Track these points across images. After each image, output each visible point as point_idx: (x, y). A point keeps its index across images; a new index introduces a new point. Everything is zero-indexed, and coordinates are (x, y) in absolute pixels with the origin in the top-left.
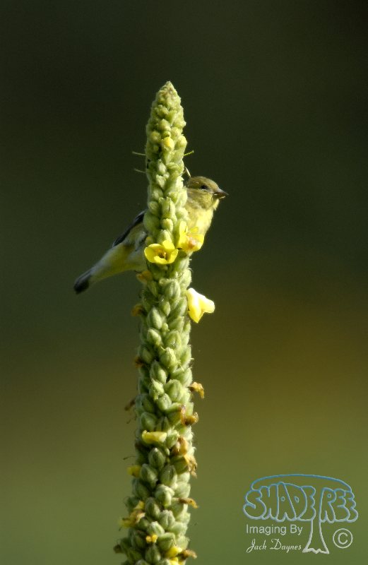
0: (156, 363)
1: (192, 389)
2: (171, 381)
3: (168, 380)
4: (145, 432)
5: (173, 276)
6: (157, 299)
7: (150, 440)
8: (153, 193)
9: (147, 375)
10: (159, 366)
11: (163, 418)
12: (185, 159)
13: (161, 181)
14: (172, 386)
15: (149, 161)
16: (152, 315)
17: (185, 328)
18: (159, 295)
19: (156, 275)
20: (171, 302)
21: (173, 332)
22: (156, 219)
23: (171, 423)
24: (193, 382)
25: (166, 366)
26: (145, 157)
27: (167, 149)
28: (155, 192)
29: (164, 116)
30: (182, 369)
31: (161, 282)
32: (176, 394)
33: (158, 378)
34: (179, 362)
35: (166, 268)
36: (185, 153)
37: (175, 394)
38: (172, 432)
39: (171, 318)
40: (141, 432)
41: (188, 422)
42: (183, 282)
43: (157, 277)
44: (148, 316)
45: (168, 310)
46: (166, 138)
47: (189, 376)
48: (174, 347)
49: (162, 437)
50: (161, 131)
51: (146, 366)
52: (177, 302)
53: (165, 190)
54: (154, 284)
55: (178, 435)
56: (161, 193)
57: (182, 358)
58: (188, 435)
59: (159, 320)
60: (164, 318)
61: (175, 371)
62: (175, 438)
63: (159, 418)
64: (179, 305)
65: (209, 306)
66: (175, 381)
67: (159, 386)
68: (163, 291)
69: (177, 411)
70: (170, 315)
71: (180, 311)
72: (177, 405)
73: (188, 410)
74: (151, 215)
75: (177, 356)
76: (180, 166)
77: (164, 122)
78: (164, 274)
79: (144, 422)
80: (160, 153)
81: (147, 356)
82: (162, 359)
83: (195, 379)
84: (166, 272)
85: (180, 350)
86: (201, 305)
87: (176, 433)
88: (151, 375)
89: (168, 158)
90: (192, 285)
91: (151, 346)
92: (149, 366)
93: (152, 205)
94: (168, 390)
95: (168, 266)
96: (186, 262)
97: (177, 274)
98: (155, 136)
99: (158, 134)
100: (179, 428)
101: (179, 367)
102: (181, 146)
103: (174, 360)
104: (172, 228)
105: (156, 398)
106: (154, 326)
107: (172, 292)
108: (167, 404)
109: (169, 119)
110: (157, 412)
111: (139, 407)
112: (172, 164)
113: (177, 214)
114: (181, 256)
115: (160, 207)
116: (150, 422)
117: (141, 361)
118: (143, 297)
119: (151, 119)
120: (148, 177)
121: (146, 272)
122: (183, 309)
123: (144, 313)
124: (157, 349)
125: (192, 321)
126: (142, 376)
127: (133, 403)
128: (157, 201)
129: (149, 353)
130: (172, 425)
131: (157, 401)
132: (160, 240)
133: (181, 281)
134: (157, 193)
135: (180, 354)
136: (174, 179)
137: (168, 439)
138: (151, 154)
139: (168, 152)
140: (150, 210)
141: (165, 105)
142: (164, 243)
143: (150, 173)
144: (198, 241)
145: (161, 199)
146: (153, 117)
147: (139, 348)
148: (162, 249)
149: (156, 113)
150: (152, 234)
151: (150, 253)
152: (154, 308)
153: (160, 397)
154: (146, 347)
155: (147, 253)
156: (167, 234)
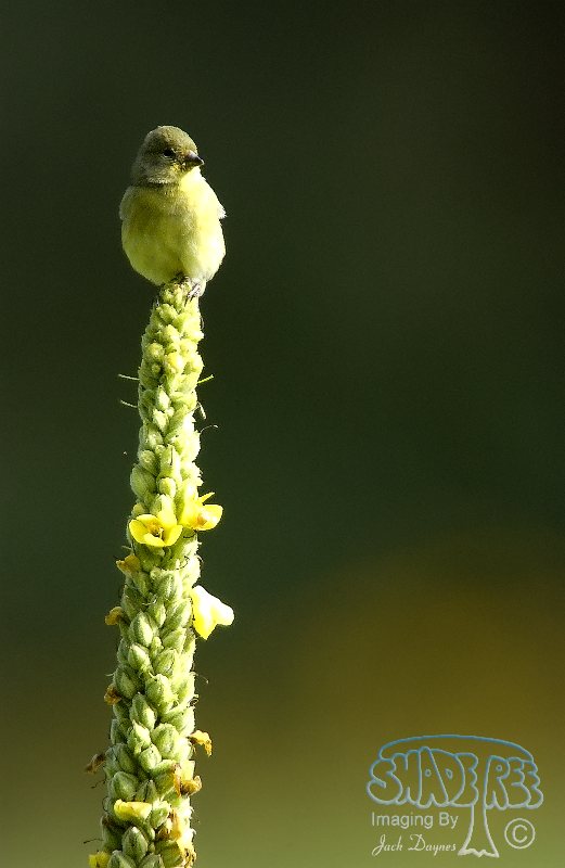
0: (140, 696)
1: (193, 741)
2: (161, 726)
3: (157, 724)
4: (119, 802)
5: (172, 566)
6: (146, 600)
7: (126, 814)
8: (147, 437)
9: (126, 715)
10: (145, 705)
11: (146, 781)
12: (199, 389)
13: (161, 419)
14: (162, 733)
15: (144, 389)
16: (137, 625)
17: (186, 647)
18: (151, 595)
19: (147, 564)
20: (167, 605)
21: (168, 651)
22: (149, 478)
23: (160, 790)
24: (195, 731)
25: (155, 703)
26: (138, 382)
27: (173, 371)
28: (150, 437)
29: (170, 321)
30: (180, 708)
31: (152, 574)
32: (168, 747)
33: (142, 721)
34: (176, 697)
35: (162, 553)
36: (200, 379)
37: (166, 746)
38: (159, 804)
39: (166, 630)
40: (113, 802)
41: (184, 791)
42: (187, 577)
43: (146, 567)
44: (132, 624)
45: (162, 618)
46: (171, 354)
47: (189, 720)
48: (168, 675)
49: (143, 810)
50: (165, 343)
51: (125, 703)
52: (178, 602)
53: (166, 434)
54: (142, 576)
55: (169, 810)
56: (160, 438)
57: (180, 693)
58: (184, 809)
59: (148, 632)
60: (155, 629)
61: (168, 711)
62: (165, 813)
63: (140, 781)
64: (179, 611)
65: (225, 615)
66: (167, 725)
67: (142, 733)
68: (155, 588)
69: (170, 771)
70: (164, 626)
71: (180, 620)
72: (168, 762)
73: (186, 772)
74: (143, 470)
75: (173, 688)
76: (191, 400)
77: (171, 330)
78: (158, 562)
79: (117, 785)
80: (161, 377)
81: (127, 686)
82: (150, 692)
83: (199, 726)
84: (162, 559)
85: (178, 680)
86: (214, 613)
87: (166, 806)
88: (131, 715)
89: (174, 384)
90: (199, 583)
91: (134, 671)
92: (130, 701)
93: (144, 457)
94: (156, 740)
95: (165, 549)
96: (193, 546)
97: (178, 563)
98: (156, 350)
99: (161, 347)
100: (170, 798)
101: (175, 705)
102: (194, 370)
103: (168, 697)
104: (173, 493)
105: (138, 750)
106: (139, 642)
107: (169, 590)
108: (153, 761)
109: (177, 327)
110: (139, 772)
111: (112, 763)
112: (178, 394)
113: (182, 471)
114: (186, 536)
115: (157, 460)
116: (127, 787)
117: (117, 693)
118: (125, 596)
119: (151, 325)
120: (141, 413)
121: (130, 558)
122: (185, 618)
123: (125, 621)
124: (142, 676)
125: (197, 635)
126: (118, 719)
127: (101, 758)
128: (153, 451)
129: (130, 682)
130: (160, 793)
131: (138, 755)
132: (154, 510)
133: (184, 575)
134: (153, 439)
135: (177, 687)
136: (181, 417)
137: (152, 814)
138: (147, 379)
139: (173, 375)
140: (141, 463)
141: (173, 304)
142: (160, 514)
143: (145, 408)
144: (213, 516)
145: (159, 448)
146: (154, 322)
147: (115, 674)
148: (157, 524)
149: (158, 315)
150: (142, 501)
151: (138, 529)
152: (141, 613)
153: (143, 749)
154: (126, 672)
155: (133, 528)
156: (166, 501)
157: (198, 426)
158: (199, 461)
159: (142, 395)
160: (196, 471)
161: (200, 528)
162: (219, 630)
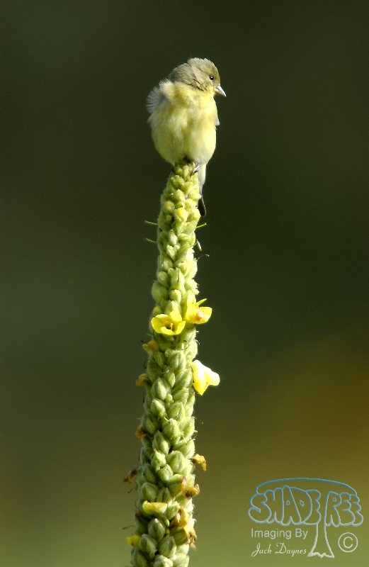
0: (159, 433)
1: (194, 461)
2: (173, 452)
3: (170, 451)
4: (146, 503)
5: (179, 348)
6: (163, 370)
7: (151, 510)
8: (162, 263)
9: (150, 445)
10: (163, 439)
11: (164, 488)
12: (197, 232)
13: (171, 251)
14: (174, 457)
15: (161, 230)
16: (156, 386)
17: (189, 400)
18: (165, 366)
19: (162, 346)
20: (176, 373)
21: (178, 403)
22: (164, 290)
23: (172, 494)
24: (195, 454)
25: (169, 437)
26: (157, 226)
27: (180, 220)
28: (164, 263)
29: (179, 187)
30: (185, 440)
31: (167, 353)
33: (160, 449)
34: (182, 433)
35: (173, 339)
36: (198, 225)
37: (177, 465)
38: (172, 503)
39: (175, 390)
40: (142, 502)
41: (189, 494)
42: (189, 354)
43: (163, 348)
44: (153, 386)
45: (173, 381)
46: (179, 209)
47: (191, 448)
48: (177, 419)
49: (162, 507)
50: (175, 201)
51: (149, 437)
52: (183, 371)
53: (175, 261)
54: (159, 355)
55: (179, 507)
56: (171, 263)
57: (185, 430)
58: (189, 506)
59: (164, 391)
60: (169, 389)
61: (178, 442)
62: (176, 509)
63: (160, 488)
64: (185, 376)
65: (214, 379)
66: (178, 452)
67: (161, 457)
68: (168, 362)
69: (179, 482)
70: (174, 386)
71: (185, 383)
72: (178, 476)
73: (189, 481)
74: (160, 285)
75: (180, 427)
76: (191, 238)
77: (179, 193)
78: (170, 345)
79: (144, 491)
80: (172, 223)
81: (151, 426)
82: (165, 430)
83: (198, 451)
84: (172, 343)
85: (183, 422)
86: (206, 378)
87: (177, 504)
88: (153, 446)
89: (181, 228)
90: (197, 358)
91: (155, 416)
92: (152, 436)
93: (161, 276)
94: (170, 461)
95: (175, 337)
96: (193, 334)
97: (183, 346)
98: (169, 206)
99: (172, 204)
100: (180, 500)
101: (182, 438)
102: (194, 219)
103: (177, 432)
104: (180, 300)
105: (158, 469)
106: (158, 397)
107: (177, 363)
108: (168, 475)
109: (184, 190)
110: (159, 482)
111: (140, 477)
112: (183, 235)
113: (185, 285)
114: (189, 328)
115: (169, 278)
116: (151, 493)
117: (144, 431)
118: (148, 367)
119: (167, 189)
120: (159, 247)
121: (152, 342)
122: (188, 381)
123: (149, 383)
124: (160, 420)
125: (196, 393)
126: (144, 447)
127: (134, 473)
128: (166, 272)
129: (151, 424)
130: (173, 496)
131: (158, 471)
132: (167, 311)
133: (187, 353)
134: (166, 264)
135: (183, 426)
136: (185, 250)
137: (168, 510)
138: (163, 224)
139: (180, 223)
140: (159, 280)
141: (182, 176)
142: (171, 314)
143: (162, 243)
144: (206, 314)
145: (170, 270)
146: (169, 187)
147: (142, 419)
148: (170, 320)
149: (172, 182)
150: (159, 305)
151: (157, 324)
152: (159, 379)
153: (162, 467)
154: (150, 417)
155: (154, 323)
156: (175, 305)
157: (196, 255)
158: (197, 278)
159: (160, 235)
160: (194, 285)
161: (197, 322)
162: (210, 388)
